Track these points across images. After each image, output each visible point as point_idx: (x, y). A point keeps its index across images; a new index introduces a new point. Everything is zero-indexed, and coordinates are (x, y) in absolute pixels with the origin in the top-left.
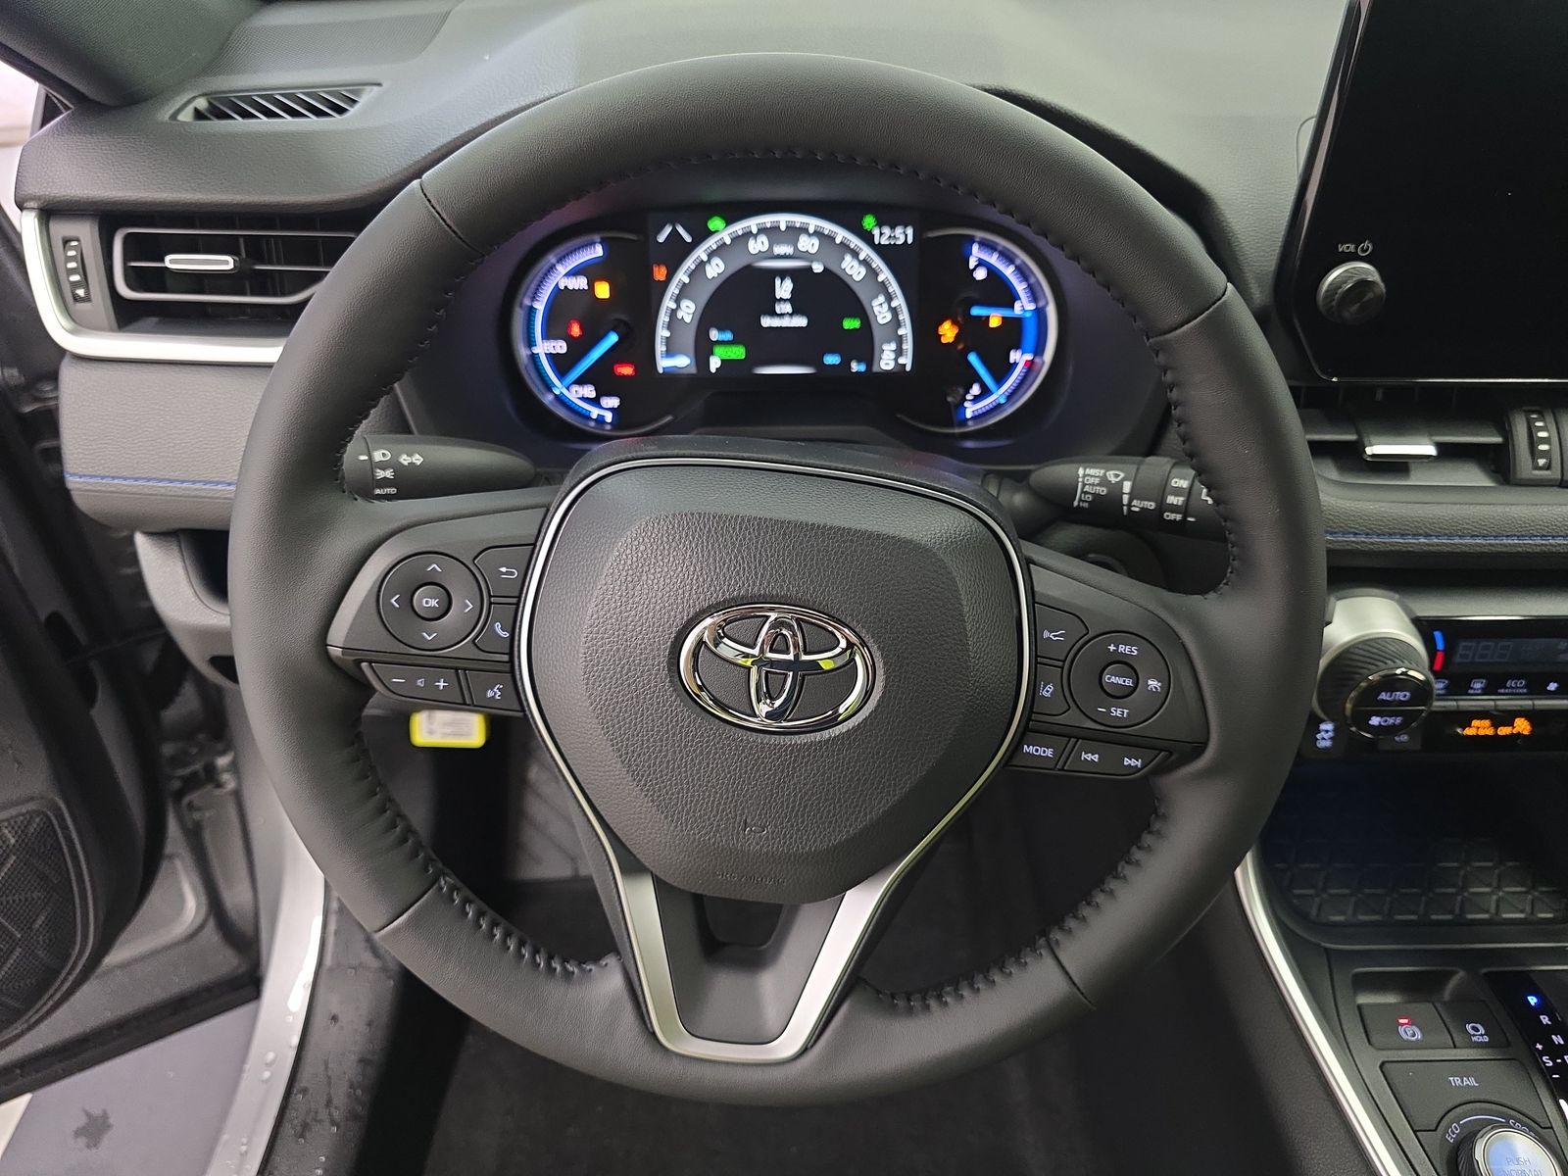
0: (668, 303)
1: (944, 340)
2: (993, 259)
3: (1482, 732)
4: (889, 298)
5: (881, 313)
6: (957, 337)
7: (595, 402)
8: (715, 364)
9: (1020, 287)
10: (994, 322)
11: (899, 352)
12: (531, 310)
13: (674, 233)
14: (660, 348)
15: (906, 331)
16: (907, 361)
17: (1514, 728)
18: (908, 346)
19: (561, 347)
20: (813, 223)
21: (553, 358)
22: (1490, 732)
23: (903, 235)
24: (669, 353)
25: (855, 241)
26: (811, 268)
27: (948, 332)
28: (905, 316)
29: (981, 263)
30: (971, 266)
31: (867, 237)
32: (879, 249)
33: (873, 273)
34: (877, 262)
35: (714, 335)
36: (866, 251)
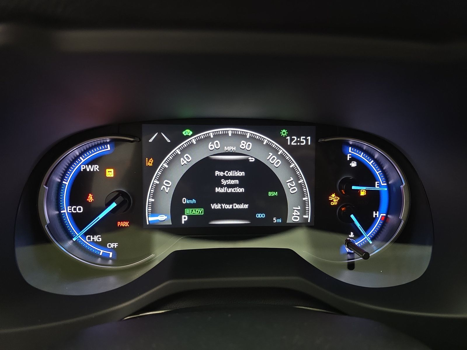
0: (154, 181)
1: (333, 204)
2: (361, 156)
4: (297, 178)
5: (292, 187)
6: (339, 202)
7: (102, 244)
8: (184, 219)
9: (378, 173)
10: (363, 194)
11: (303, 212)
12: (60, 185)
13: (160, 138)
14: (148, 209)
15: (307, 198)
16: (308, 216)
18: (309, 208)
19: (80, 209)
20: (249, 133)
21: (74, 216)
23: (305, 140)
24: (154, 213)
25: (275, 144)
26: (248, 160)
27: (334, 199)
28: (306, 189)
29: (353, 159)
30: (348, 159)
32: (290, 149)
33: (287, 163)
34: (289, 157)
35: (185, 201)
36: (282, 150)
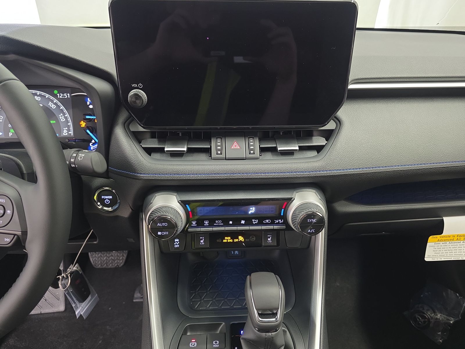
1: (82, 126)
3: (229, 241)
4: (64, 114)
5: (62, 119)
6: (85, 125)
8: (10, 134)
11: (69, 130)
15: (70, 124)
16: (72, 133)
17: (239, 239)
18: (72, 128)
20: (38, 92)
22: (231, 241)
23: (67, 96)
25: (52, 98)
27: (83, 124)
28: (69, 119)
30: (88, 104)
31: (55, 96)
32: (59, 100)
33: (58, 107)
34: (59, 104)
36: (55, 101)
